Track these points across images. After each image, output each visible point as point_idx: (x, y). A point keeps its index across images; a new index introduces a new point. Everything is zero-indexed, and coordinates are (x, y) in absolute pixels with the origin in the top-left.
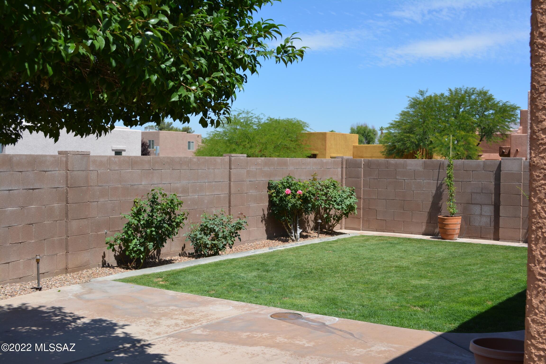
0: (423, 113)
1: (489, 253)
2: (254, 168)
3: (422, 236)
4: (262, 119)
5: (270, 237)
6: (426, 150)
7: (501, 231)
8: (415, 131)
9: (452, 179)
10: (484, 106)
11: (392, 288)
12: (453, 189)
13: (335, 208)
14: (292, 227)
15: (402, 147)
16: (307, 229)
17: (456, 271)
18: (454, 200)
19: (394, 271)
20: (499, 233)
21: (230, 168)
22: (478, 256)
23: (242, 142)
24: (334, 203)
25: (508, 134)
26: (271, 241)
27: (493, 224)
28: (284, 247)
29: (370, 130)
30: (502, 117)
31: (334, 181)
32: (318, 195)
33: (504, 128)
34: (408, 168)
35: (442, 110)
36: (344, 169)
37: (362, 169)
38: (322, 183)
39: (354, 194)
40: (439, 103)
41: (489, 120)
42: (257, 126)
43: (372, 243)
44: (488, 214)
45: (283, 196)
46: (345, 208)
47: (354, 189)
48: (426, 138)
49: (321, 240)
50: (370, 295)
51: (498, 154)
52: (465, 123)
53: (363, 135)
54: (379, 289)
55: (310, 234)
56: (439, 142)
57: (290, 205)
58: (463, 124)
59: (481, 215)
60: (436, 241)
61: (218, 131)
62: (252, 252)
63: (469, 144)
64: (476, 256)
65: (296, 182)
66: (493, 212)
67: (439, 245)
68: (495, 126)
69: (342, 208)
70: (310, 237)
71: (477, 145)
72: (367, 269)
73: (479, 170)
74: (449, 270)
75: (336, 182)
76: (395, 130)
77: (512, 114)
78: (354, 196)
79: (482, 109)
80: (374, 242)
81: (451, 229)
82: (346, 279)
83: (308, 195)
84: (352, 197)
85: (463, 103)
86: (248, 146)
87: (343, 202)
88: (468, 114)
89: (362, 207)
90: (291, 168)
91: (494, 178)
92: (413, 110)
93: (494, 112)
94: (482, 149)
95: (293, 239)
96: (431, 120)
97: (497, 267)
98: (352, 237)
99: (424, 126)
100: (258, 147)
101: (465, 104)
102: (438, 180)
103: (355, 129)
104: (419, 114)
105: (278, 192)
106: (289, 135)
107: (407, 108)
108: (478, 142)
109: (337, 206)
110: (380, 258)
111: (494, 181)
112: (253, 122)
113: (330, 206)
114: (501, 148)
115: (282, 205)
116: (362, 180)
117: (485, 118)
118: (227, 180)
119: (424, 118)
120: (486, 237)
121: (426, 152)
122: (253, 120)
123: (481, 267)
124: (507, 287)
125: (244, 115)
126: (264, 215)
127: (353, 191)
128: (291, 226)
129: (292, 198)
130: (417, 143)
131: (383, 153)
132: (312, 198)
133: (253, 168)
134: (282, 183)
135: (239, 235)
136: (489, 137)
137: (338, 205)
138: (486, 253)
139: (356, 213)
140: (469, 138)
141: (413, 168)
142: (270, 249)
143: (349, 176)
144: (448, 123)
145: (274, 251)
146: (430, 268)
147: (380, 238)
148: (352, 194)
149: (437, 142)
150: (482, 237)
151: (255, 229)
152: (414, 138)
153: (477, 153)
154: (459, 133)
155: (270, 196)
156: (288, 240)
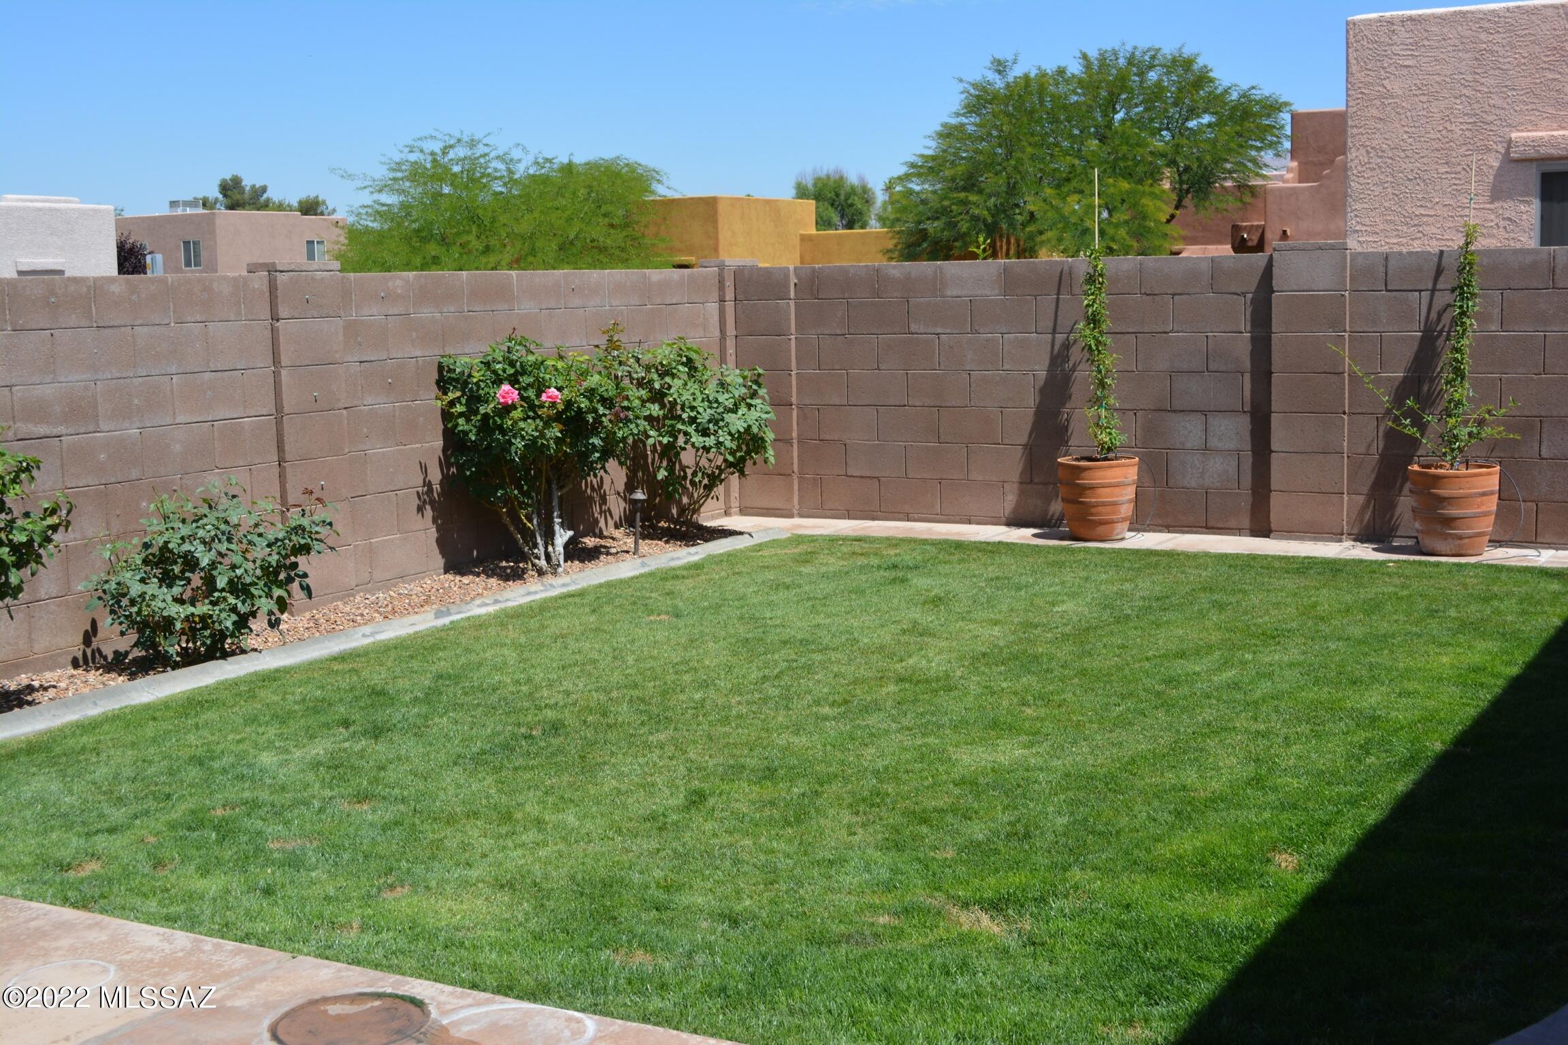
0: (1004, 128)
1: (1245, 592)
2: (374, 311)
3: (1003, 529)
4: (519, 161)
5: (456, 564)
6: (1018, 241)
7: (1277, 502)
8: (982, 184)
9: (1104, 327)
10: (1184, 103)
11: (875, 799)
12: (1109, 360)
13: (693, 445)
14: (535, 522)
15: (945, 233)
16: (602, 524)
17: (1132, 687)
18: (1112, 401)
19: (889, 703)
20: (1269, 512)
21: (275, 318)
22: (1208, 611)
23: (458, 234)
24: (691, 429)
25: (1256, 186)
26: (458, 578)
27: (1247, 479)
28: (496, 602)
29: (852, 188)
30: (1239, 135)
31: (688, 349)
32: (626, 403)
33: (1246, 166)
34: (949, 293)
35: (1062, 117)
36: (730, 306)
37: (792, 303)
38: (646, 358)
39: (762, 392)
40: (1052, 96)
41: (1202, 145)
42: (505, 184)
43: (823, 569)
44: (1232, 446)
45: (489, 411)
46: (728, 444)
47: (759, 375)
48: (1017, 206)
49: (643, 565)
50: (773, 851)
51: (1229, 247)
52: (1130, 156)
53: (832, 205)
54: (817, 810)
55: (608, 543)
56: (1056, 216)
57: (519, 444)
58: (1125, 158)
59: (1206, 449)
60: (1054, 548)
61: (383, 205)
62: (364, 636)
63: (1144, 218)
64: (1200, 611)
65: (540, 359)
66: (1248, 438)
67: (1061, 565)
68: (1219, 160)
69: (719, 444)
70: (608, 554)
71: (1168, 221)
72: (786, 700)
73: (1198, 290)
74: (1106, 683)
75: (696, 352)
76: (923, 183)
77: (1268, 125)
78: (763, 398)
79: (1180, 113)
80: (833, 564)
81: (1104, 504)
82: (692, 755)
83: (584, 404)
84: (753, 402)
85: (1124, 96)
86: (476, 245)
87: (721, 424)
88: (1139, 128)
89: (795, 435)
90: (527, 307)
91: (1248, 316)
92: (974, 119)
93: (1214, 120)
94: (1183, 233)
95: (541, 568)
96: (1029, 150)
97: (1286, 658)
98: (759, 547)
99: (1009, 169)
100: (508, 248)
101: (1129, 99)
102: (1054, 332)
103: (810, 186)
104: (995, 133)
105: (474, 400)
106: (604, 209)
107: (958, 115)
108: (1171, 210)
109: (701, 439)
110: (843, 638)
111: (1248, 328)
112: (489, 171)
113: (676, 438)
114: (1236, 229)
115: (489, 447)
116: (793, 343)
117: (1188, 138)
118: (264, 361)
119: (1010, 143)
120: (1226, 525)
121: (1018, 245)
122: (490, 165)
123: (1226, 664)
124: (1340, 763)
125: (461, 152)
126: (429, 485)
127: (756, 382)
128: (531, 521)
129: (525, 420)
130: (990, 220)
131: (890, 255)
132: (605, 415)
133: (372, 313)
134: (487, 364)
135: (305, 575)
136: (1202, 195)
137: (705, 433)
138: (1233, 592)
139: (772, 459)
140: (1144, 201)
141: (965, 292)
142: (439, 615)
143: (746, 328)
144: (1080, 158)
145: (453, 626)
146: (1033, 679)
147: (857, 547)
148: (754, 395)
149: (1049, 214)
150: (1210, 525)
151: (392, 540)
152: (980, 206)
153: (1167, 245)
154: (1114, 186)
155: (446, 415)
156: (524, 571)
